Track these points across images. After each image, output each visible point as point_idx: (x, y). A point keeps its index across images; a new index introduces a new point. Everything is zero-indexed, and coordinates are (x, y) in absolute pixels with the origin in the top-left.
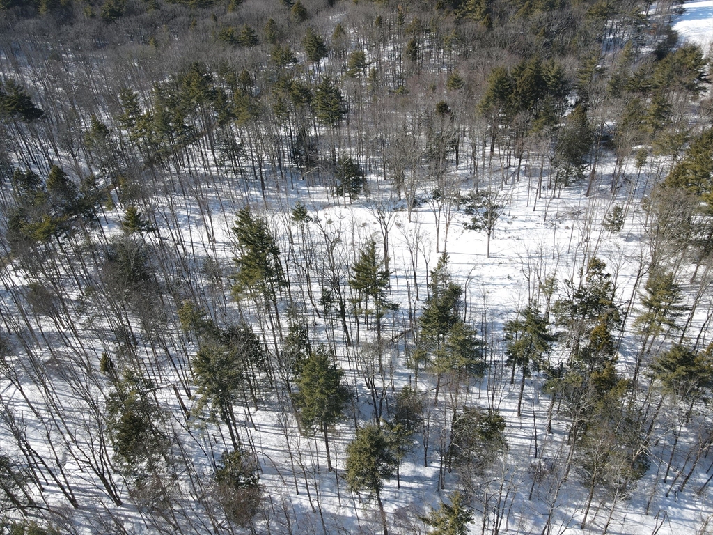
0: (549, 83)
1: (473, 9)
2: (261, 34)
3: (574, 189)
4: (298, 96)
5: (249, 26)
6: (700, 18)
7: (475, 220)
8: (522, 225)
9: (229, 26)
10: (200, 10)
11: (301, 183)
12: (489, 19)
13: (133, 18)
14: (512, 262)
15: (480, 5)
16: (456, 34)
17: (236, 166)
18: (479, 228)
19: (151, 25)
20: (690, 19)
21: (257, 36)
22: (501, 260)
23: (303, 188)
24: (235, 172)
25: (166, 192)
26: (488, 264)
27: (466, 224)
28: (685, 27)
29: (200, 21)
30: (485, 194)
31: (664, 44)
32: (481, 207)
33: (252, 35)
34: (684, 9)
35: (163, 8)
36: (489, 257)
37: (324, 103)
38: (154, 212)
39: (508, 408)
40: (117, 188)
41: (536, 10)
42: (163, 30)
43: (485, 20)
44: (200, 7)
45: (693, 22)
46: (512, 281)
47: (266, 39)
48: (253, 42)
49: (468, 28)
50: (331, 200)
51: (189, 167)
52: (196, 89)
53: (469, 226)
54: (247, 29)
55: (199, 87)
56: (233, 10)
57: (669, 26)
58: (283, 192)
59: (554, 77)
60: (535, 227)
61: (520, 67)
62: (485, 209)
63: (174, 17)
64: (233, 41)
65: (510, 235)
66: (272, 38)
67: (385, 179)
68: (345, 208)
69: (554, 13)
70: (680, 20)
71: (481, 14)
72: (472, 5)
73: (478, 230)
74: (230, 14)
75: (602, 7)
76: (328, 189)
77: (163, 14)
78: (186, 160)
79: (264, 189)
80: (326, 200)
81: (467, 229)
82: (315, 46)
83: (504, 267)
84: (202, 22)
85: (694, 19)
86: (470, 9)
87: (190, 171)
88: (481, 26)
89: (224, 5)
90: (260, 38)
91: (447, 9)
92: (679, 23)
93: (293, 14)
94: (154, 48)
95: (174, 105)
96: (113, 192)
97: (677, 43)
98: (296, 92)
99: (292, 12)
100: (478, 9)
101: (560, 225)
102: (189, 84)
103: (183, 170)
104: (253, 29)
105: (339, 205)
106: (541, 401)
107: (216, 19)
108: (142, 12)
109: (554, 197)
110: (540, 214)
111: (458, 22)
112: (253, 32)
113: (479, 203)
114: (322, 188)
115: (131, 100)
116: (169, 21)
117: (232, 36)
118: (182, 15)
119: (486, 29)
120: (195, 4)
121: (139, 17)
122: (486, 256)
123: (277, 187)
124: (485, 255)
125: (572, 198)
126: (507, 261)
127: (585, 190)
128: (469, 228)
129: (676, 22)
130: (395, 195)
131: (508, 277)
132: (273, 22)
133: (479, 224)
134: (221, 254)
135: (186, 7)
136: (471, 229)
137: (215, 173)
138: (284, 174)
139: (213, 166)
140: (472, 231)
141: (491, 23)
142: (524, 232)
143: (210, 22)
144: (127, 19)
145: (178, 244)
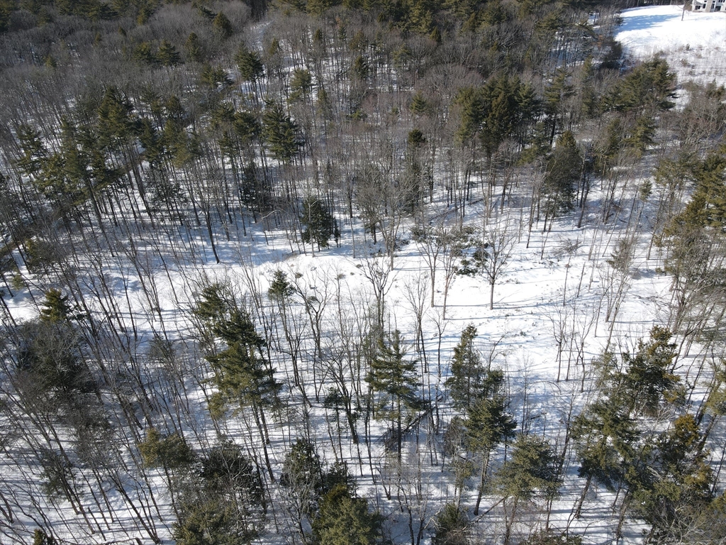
0: (522, 104)
1: (418, 21)
2: (182, 50)
3: (563, 220)
4: (242, 126)
5: (168, 42)
6: (639, 28)
7: (465, 263)
8: (517, 265)
9: (141, 41)
10: (103, 23)
11: (254, 227)
12: (438, 33)
13: (22, 33)
14: (520, 313)
15: (425, 17)
16: (406, 49)
17: (173, 210)
18: (472, 272)
19: (45, 41)
20: (630, 30)
21: (178, 53)
22: (507, 312)
23: (257, 233)
24: (173, 218)
25: (86, 249)
26: (493, 318)
27: (456, 268)
28: (627, 38)
29: (105, 36)
30: (470, 231)
31: (609, 56)
32: (469, 246)
33: (172, 52)
34: (621, 18)
35: (58, 20)
36: (492, 308)
37: (277, 134)
38: (74, 277)
39: (562, 508)
40: (21, 247)
41: (483, 22)
42: (59, 46)
43: (434, 32)
44: (102, 18)
45: (634, 32)
46: (526, 339)
47: (188, 56)
48: (175, 59)
49: (416, 42)
50: (295, 248)
51: (113, 213)
52: (115, 122)
53: (461, 270)
54: (166, 45)
55: (119, 119)
56: (144, 22)
57: (611, 38)
58: (234, 240)
59: (526, 97)
60: (533, 267)
61: (489, 87)
62: (474, 249)
63: (72, 31)
64: (151, 60)
65: (507, 278)
66: (195, 55)
67: (352, 217)
68: (314, 256)
69: (504, 26)
70: (621, 31)
71: (427, 27)
72: (416, 17)
73: (471, 274)
74: (141, 28)
75: (552, 20)
76: (289, 232)
77: (58, 28)
78: (108, 206)
79: (211, 237)
80: (288, 247)
81: (458, 274)
82: (251, 65)
83: (512, 319)
84: (107, 36)
85: (634, 29)
86: (414, 21)
87: (114, 218)
88: (429, 39)
89: (132, 16)
90: (182, 55)
91: (391, 21)
92: (619, 33)
93: (215, 27)
94: (52, 68)
95: (91, 143)
96: (16, 252)
97: (623, 55)
98: (239, 121)
99: (215, 25)
100: (424, 21)
101: (560, 263)
102: (105, 115)
103: (106, 218)
104: (172, 45)
105: (305, 253)
106: (598, 495)
107: (124, 33)
108: (31, 25)
109: (545, 230)
110: (535, 250)
111: (405, 36)
112: (174, 48)
113: (466, 242)
114: (281, 232)
115: (32, 139)
116: (66, 35)
117: (149, 54)
118: (82, 28)
119: (436, 43)
120: (95, 15)
121: (28, 31)
122: (489, 307)
123: (227, 234)
124: (486, 305)
125: (564, 230)
126: (513, 311)
127: (575, 220)
128: (461, 272)
129: (616, 33)
130: (369, 237)
131: (522, 333)
132: (194, 36)
133: (472, 267)
134: (170, 326)
135: (85, 19)
136: (463, 274)
137: (148, 220)
138: (232, 217)
139: (144, 211)
140: (465, 276)
141: (440, 37)
142: (521, 274)
143: (117, 36)
144: (14, 35)
145: (112, 316)
